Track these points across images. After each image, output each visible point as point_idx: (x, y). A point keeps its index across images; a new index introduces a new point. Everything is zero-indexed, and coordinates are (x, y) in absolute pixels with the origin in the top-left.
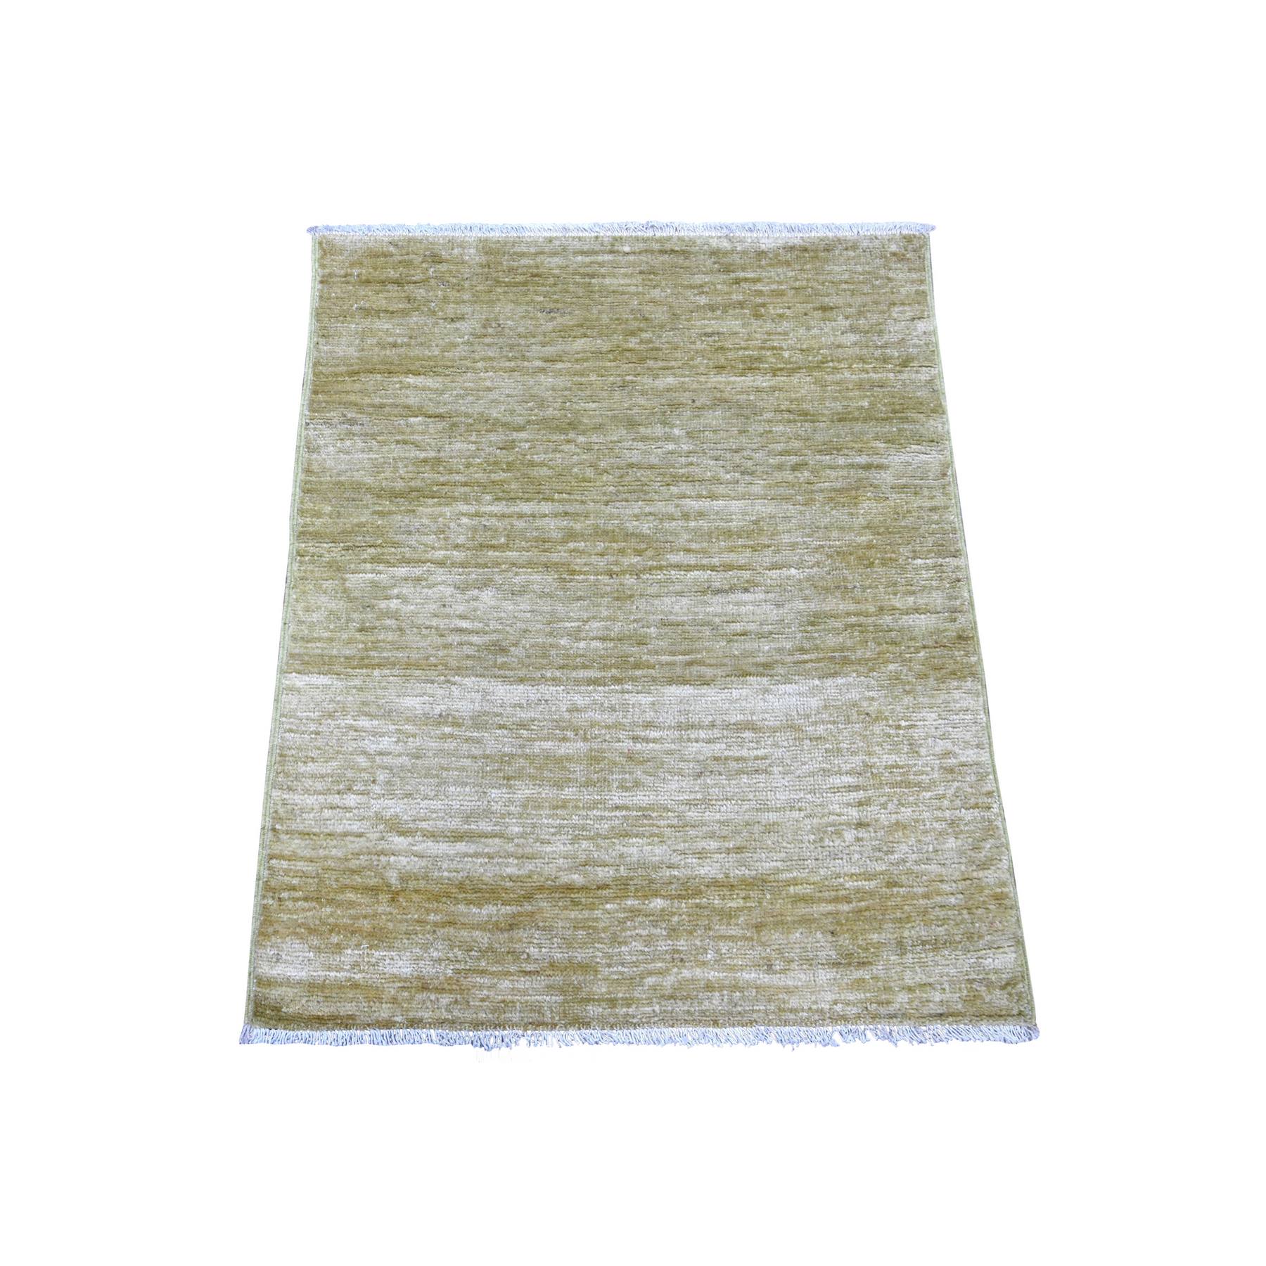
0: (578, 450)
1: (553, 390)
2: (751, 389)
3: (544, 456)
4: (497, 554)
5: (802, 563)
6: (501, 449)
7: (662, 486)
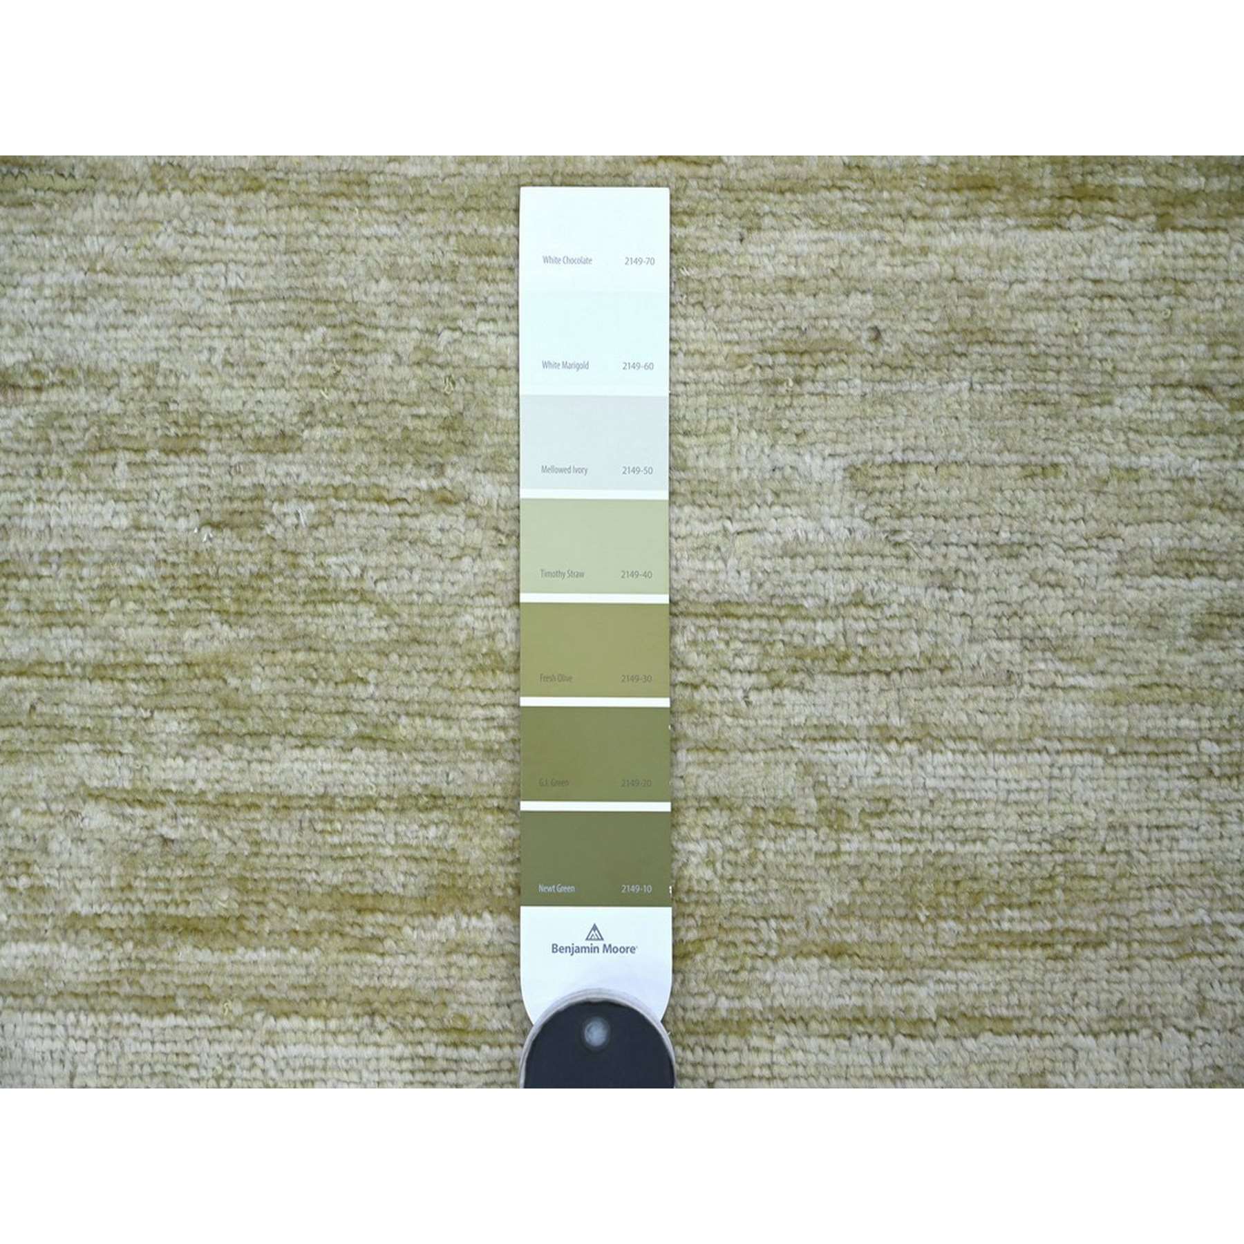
0: (477, 537)
1: (394, 272)
2: (1078, 285)
3: (362, 560)
4: (204, 955)
5: (1202, 1010)
6: (217, 526)
7: (758, 689)
